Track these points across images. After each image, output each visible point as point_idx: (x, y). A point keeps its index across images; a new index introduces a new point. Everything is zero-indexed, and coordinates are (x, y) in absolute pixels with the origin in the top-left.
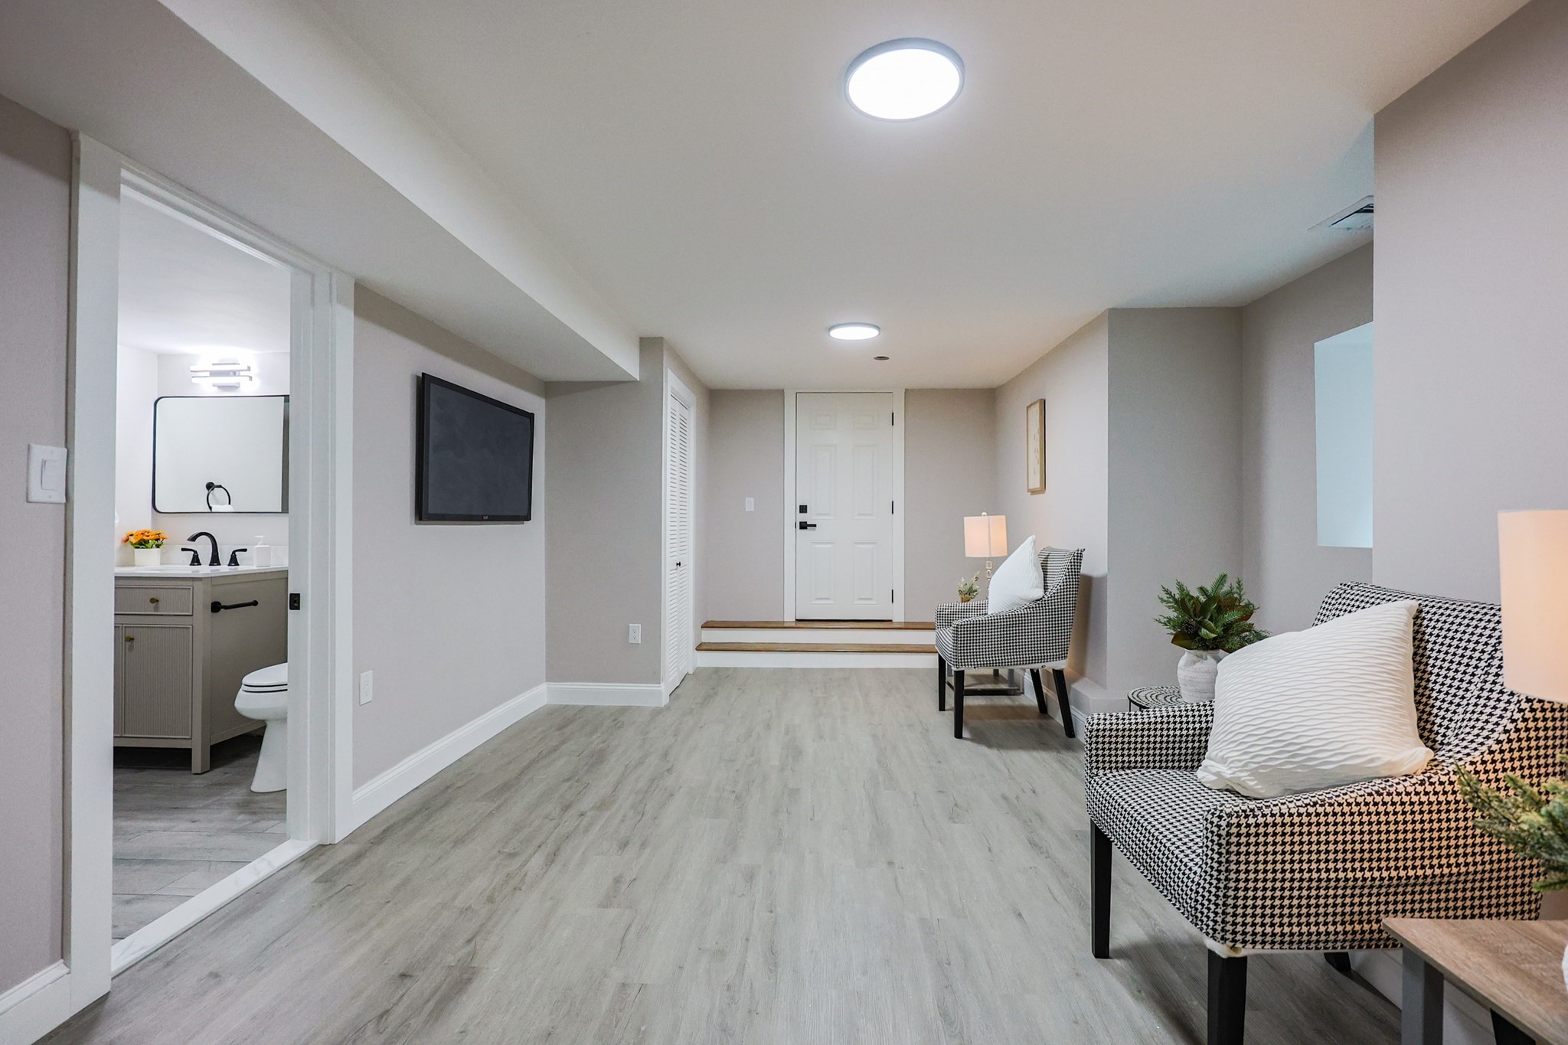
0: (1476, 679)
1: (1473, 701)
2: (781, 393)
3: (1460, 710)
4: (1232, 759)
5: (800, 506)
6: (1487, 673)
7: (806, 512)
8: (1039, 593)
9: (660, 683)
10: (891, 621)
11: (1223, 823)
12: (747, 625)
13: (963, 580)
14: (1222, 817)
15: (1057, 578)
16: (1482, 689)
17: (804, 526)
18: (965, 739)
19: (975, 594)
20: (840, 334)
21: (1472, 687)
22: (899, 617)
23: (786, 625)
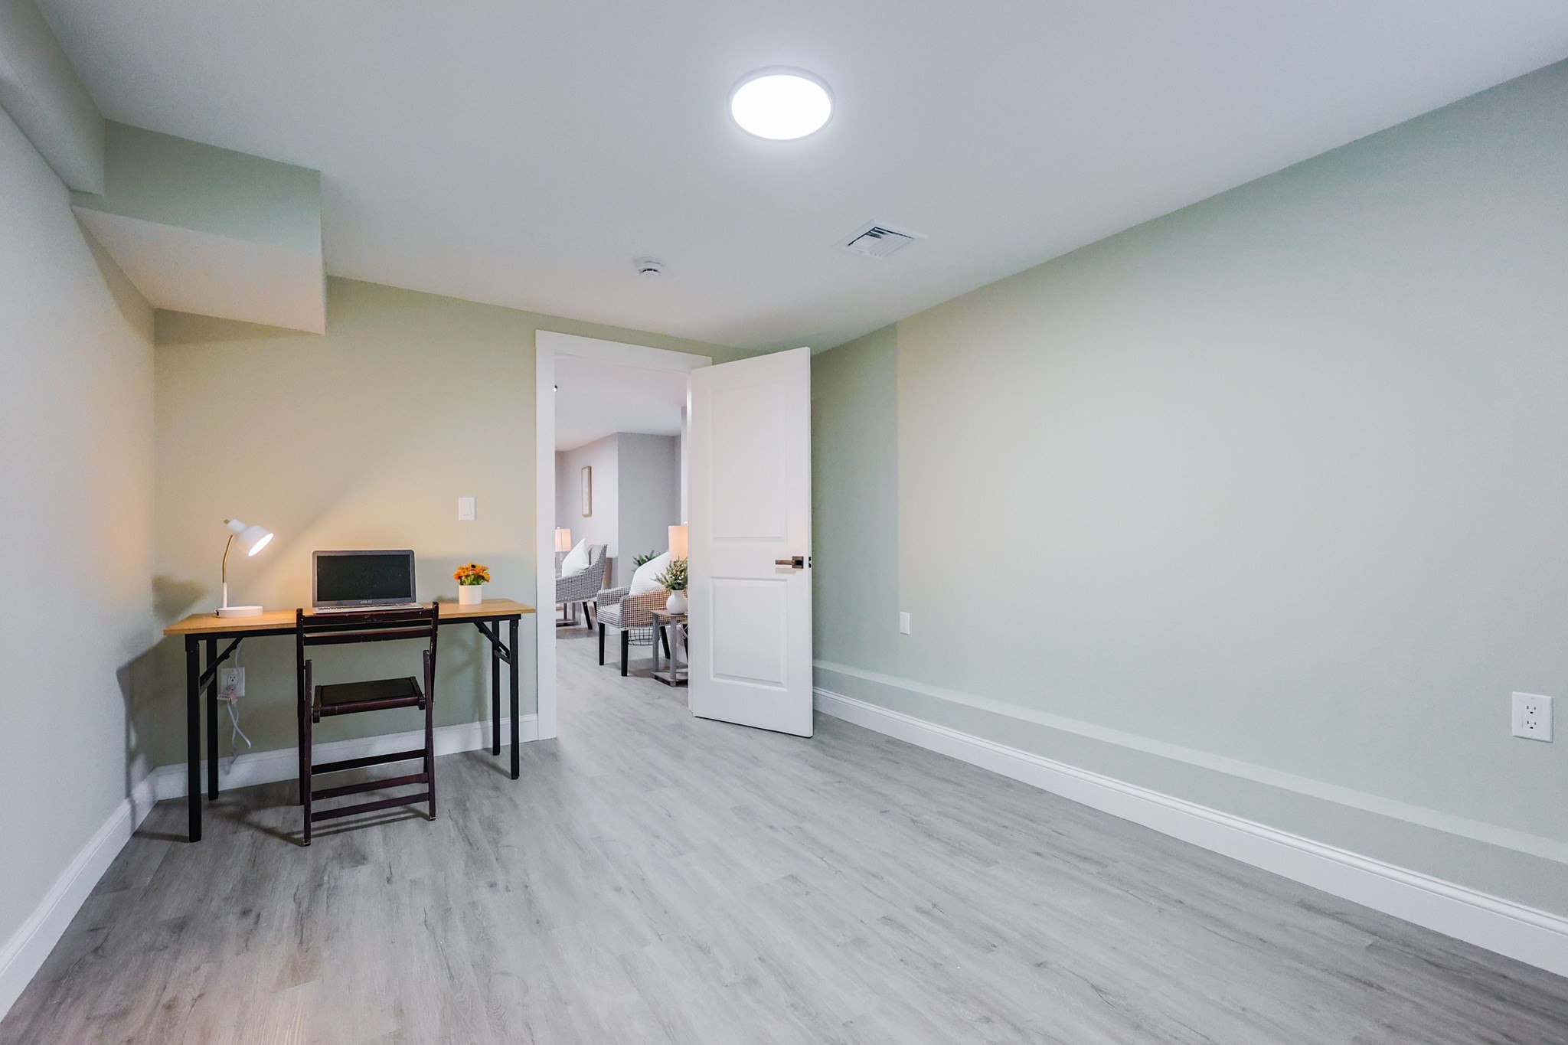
8: (587, 565)
15: (595, 559)
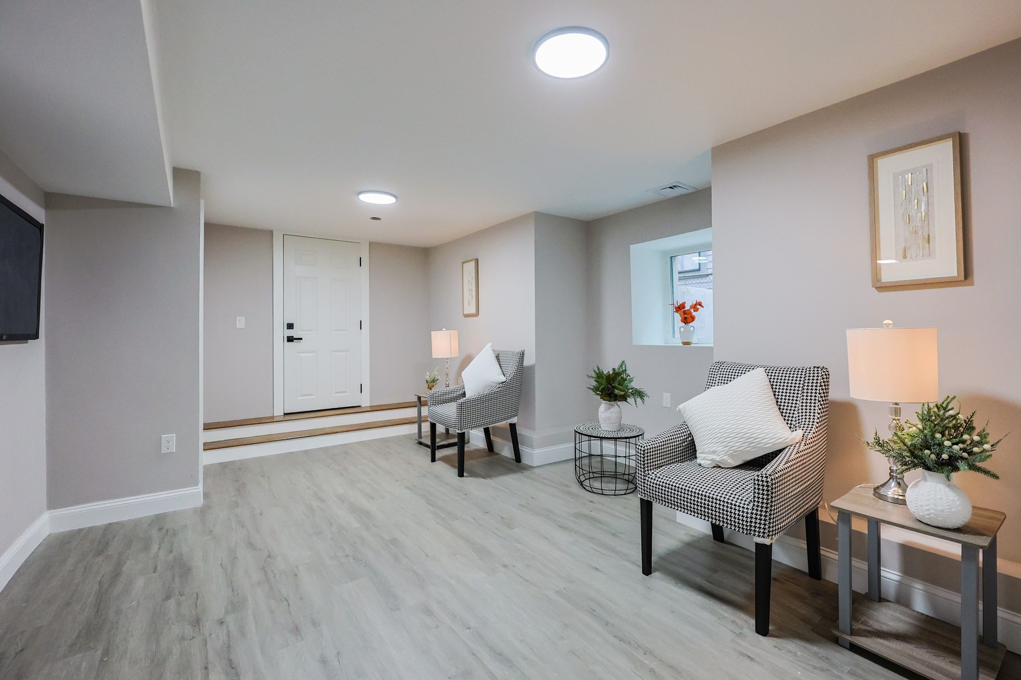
0: (799, 399)
1: (800, 408)
2: (270, 233)
3: (796, 412)
4: (719, 451)
5: (287, 324)
6: (803, 396)
7: (293, 328)
8: (503, 378)
9: (198, 485)
10: (360, 406)
11: (769, 480)
12: (242, 423)
13: (428, 373)
14: (768, 477)
15: (511, 369)
16: (802, 403)
17: (290, 339)
18: (466, 477)
19: (437, 382)
20: (366, 198)
21: (798, 402)
22: (365, 403)
23: (275, 420)
